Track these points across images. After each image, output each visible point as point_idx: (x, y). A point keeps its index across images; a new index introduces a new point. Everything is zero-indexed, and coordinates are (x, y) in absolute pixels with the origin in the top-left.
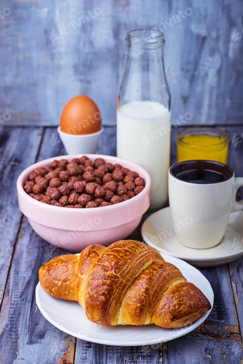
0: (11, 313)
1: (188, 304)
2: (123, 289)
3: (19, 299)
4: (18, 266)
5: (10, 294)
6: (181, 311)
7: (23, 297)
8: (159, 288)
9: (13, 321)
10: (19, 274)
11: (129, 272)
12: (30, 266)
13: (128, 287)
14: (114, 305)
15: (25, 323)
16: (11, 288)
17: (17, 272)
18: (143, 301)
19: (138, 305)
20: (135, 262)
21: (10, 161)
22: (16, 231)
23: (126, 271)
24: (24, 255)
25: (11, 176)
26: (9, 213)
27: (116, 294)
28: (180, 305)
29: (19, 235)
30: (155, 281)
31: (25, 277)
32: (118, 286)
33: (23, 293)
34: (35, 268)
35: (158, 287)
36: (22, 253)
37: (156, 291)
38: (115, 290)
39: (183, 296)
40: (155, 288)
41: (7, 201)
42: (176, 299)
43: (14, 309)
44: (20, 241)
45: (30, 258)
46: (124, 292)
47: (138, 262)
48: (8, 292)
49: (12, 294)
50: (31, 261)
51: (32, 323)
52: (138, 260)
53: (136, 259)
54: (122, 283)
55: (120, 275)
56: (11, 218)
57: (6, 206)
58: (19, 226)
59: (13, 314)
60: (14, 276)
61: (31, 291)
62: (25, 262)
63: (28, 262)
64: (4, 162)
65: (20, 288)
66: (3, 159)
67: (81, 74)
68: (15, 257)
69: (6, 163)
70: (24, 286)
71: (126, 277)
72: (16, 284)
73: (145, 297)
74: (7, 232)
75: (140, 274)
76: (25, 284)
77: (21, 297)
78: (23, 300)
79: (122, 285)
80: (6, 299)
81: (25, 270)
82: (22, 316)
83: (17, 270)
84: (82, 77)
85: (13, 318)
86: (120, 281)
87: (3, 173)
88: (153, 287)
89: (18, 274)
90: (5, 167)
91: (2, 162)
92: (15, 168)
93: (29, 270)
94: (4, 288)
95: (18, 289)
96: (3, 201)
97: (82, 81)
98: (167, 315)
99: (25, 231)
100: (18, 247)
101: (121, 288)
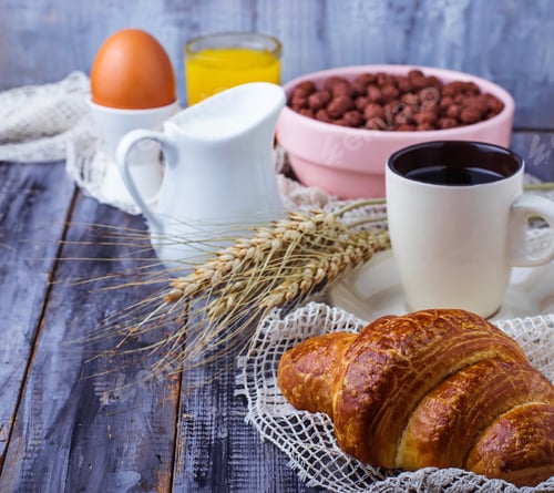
0: (26, 468)
1: (542, 443)
2: (413, 391)
3: (44, 442)
4: (42, 379)
5: (25, 432)
6: (525, 453)
7: (53, 437)
8: (490, 402)
9: (32, 483)
10: (44, 396)
11: (433, 359)
12: (67, 381)
13: (427, 389)
14: (389, 420)
15: (56, 487)
16: (26, 421)
17: (38, 392)
18: (449, 420)
19: (438, 427)
20: (451, 343)
21: (23, 187)
22: (37, 315)
23: (428, 356)
24: (54, 359)
25: (24, 213)
26: (20, 281)
27: (396, 395)
28: (524, 441)
29: (43, 322)
30: (484, 387)
31: (55, 401)
32: (403, 382)
33: (51, 431)
34: (77, 383)
35: (487, 400)
36: (49, 356)
37: (481, 407)
38: (395, 388)
39: (536, 426)
40: (482, 399)
41: (16, 260)
42: (519, 430)
43: (32, 461)
44: (44, 333)
45: (66, 366)
46: (416, 398)
47: (458, 345)
48: (21, 428)
49: (28, 432)
50: (69, 371)
51: (72, 488)
52: (459, 340)
53: (454, 338)
54: (412, 376)
55: (412, 359)
56: (26, 290)
57: (16, 268)
58: (42, 305)
59: (30, 471)
60: (32, 399)
61: (69, 427)
62: (57, 372)
63: (61, 373)
64: (10, 188)
65: (45, 422)
66: (8, 184)
67: (178, 10)
68: (34, 362)
69: (14, 190)
70: (54, 417)
71: (424, 367)
72: (37, 414)
73: (454, 412)
74: (18, 316)
75: (460, 370)
76: (56, 413)
77: (47, 437)
78: (52, 443)
79: (414, 381)
80: (15, 441)
81: (56, 387)
82: (50, 474)
83: (39, 386)
84: (182, 16)
85: (30, 477)
86: (410, 372)
87: (7, 209)
88: (477, 396)
89: (41, 394)
90: (11, 198)
91: (5, 190)
92: (32, 200)
93: (64, 386)
94: (11, 421)
95: (42, 423)
96: (9, 259)
97: (180, 24)
98: (495, 458)
99: (54, 314)
100: (40, 344)
101: (410, 386)
